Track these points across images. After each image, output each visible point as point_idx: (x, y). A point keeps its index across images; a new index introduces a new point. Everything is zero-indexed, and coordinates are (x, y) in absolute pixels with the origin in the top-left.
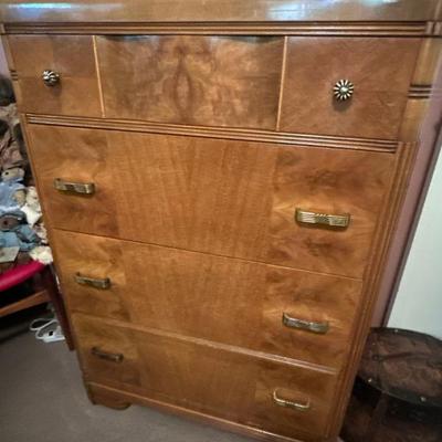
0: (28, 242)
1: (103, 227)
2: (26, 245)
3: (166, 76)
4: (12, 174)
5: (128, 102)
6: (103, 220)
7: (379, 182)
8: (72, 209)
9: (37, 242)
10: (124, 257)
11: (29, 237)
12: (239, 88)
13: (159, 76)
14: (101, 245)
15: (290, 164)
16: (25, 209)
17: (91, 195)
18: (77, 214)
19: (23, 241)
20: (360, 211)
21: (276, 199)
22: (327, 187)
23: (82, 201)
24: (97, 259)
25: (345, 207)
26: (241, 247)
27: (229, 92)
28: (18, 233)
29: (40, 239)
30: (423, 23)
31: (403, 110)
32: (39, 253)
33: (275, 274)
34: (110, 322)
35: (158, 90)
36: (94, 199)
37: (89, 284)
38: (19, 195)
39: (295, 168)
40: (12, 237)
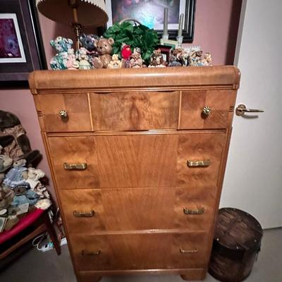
0: (33, 199)
1: (91, 184)
2: (32, 201)
3: (125, 110)
4: (19, 163)
5: (104, 122)
6: (91, 180)
7: (220, 145)
8: (72, 178)
9: (38, 198)
10: (103, 197)
11: (33, 196)
12: (160, 113)
13: (122, 110)
14: (90, 194)
15: (184, 142)
16: (28, 181)
17: (85, 169)
18: (75, 180)
19: (30, 199)
20: (214, 158)
21: (178, 158)
22: (200, 150)
23: (80, 173)
24: (86, 201)
25: (207, 157)
26: (163, 181)
27: (156, 115)
28: (26, 195)
29: (39, 196)
30: (232, 85)
31: (228, 117)
32: (41, 204)
33: (179, 191)
34: (93, 234)
35: (121, 116)
36: (86, 171)
37: (83, 216)
38: (24, 174)
39: (186, 143)
40: (23, 198)
